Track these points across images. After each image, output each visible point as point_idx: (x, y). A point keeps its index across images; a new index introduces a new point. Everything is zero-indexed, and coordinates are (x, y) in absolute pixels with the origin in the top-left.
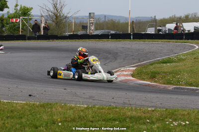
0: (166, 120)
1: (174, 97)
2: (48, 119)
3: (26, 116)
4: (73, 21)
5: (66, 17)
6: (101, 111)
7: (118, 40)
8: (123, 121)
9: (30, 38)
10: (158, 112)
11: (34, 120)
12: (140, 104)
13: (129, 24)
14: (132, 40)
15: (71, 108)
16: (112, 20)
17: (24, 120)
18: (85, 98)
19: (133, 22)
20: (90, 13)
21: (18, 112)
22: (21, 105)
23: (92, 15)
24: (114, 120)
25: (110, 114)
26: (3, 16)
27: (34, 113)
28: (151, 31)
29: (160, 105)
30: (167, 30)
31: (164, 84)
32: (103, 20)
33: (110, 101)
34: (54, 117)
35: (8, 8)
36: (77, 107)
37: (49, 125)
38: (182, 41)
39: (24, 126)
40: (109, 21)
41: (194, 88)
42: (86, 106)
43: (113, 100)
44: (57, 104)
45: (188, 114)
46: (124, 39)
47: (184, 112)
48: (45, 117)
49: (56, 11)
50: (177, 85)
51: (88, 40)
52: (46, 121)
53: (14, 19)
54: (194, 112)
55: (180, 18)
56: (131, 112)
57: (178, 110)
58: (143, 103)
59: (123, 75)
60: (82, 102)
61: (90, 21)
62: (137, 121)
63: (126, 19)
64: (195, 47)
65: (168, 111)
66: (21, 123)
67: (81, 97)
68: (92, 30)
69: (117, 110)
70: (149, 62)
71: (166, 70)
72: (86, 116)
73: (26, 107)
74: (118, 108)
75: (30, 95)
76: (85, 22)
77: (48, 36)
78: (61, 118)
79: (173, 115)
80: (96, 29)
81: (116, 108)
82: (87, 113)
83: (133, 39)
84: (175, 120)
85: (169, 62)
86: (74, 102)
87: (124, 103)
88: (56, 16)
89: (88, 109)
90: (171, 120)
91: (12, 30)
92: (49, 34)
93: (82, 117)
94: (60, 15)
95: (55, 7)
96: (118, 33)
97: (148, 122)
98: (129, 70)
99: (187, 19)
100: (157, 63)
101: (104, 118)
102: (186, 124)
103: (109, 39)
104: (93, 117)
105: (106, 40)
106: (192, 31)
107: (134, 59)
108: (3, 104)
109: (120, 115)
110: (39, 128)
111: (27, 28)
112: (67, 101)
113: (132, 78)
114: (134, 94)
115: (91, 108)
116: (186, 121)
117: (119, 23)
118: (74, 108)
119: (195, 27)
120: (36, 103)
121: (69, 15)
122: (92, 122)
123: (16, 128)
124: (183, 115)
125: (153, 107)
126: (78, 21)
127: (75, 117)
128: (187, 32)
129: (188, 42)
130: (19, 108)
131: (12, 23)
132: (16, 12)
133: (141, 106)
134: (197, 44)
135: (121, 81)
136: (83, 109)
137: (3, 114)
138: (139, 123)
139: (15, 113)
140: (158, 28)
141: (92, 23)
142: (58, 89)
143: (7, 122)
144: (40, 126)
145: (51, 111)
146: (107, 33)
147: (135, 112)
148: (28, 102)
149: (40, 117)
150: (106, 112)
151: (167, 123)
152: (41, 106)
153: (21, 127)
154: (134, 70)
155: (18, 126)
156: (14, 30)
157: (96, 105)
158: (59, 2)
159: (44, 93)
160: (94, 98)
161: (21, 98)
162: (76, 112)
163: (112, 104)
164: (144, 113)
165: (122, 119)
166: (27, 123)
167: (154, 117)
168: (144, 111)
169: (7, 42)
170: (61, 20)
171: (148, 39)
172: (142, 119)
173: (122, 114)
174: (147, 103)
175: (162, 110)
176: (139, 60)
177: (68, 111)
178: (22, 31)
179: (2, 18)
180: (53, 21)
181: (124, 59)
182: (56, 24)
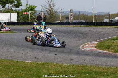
0: (116, 73)
2: (46, 72)
3: (33, 70)
4: (61, 15)
5: (56, 12)
6: (78, 68)
7: (87, 26)
8: (91, 74)
10: (112, 69)
11: (38, 72)
12: (101, 64)
15: (60, 66)
16: (83, 14)
17: (32, 72)
18: (68, 60)
20: (70, 10)
24: (85, 73)
25: (83, 69)
26: (19, 10)
27: (38, 68)
28: (106, 21)
29: (113, 65)
30: (116, 20)
31: (114, 52)
32: (78, 14)
33: (83, 62)
34: (50, 71)
35: (21, 5)
36: (64, 65)
39: (32, 76)
40: (81, 14)
42: (68, 65)
44: (51, 63)
46: (90, 25)
48: (44, 71)
49: (50, 9)
51: (69, 26)
52: (45, 73)
53: (26, 13)
56: (95, 68)
58: (103, 63)
59: (90, 46)
60: (67, 62)
61: (70, 14)
62: (99, 74)
63: (92, 13)
65: (117, 68)
66: (30, 74)
67: (65, 60)
68: (71, 20)
69: (87, 67)
72: (69, 70)
73: (33, 64)
74: (88, 66)
75: (35, 58)
76: (67, 15)
78: (54, 71)
80: (74, 19)
81: (87, 66)
83: (96, 25)
86: (61, 62)
87: (91, 63)
88: (51, 11)
89: (70, 66)
91: (24, 19)
93: (66, 71)
94: (53, 11)
95: (50, 6)
96: (87, 22)
97: (105, 75)
98: (93, 44)
100: (110, 40)
101: (79, 72)
103: (82, 25)
104: (73, 71)
105: (80, 26)
107: (96, 37)
108: (19, 63)
109: (89, 70)
111: (33, 18)
112: (57, 61)
113: (95, 49)
114: (97, 58)
115: (72, 66)
117: (87, 16)
118: (62, 66)
120: (39, 62)
121: (58, 11)
122: (72, 74)
125: (108, 66)
126: (63, 15)
127: (62, 71)
130: (29, 65)
131: (24, 15)
132: (26, 9)
133: (101, 65)
135: (88, 50)
136: (67, 66)
137: (19, 69)
138: (100, 75)
139: (27, 68)
140: (111, 19)
141: (72, 16)
142: (52, 54)
143: (21, 73)
144: (41, 76)
145: (48, 67)
146: (80, 22)
147: (98, 68)
148: (34, 62)
149: (41, 71)
150: (81, 68)
151: (117, 75)
152: (42, 64)
153: (30, 76)
154: (96, 44)
155: (28, 76)
156: (26, 19)
157: (75, 64)
158: (52, 3)
159: (44, 56)
160: (73, 60)
161: (30, 59)
162: (63, 68)
163: (84, 64)
164: (103, 69)
165: (90, 72)
166: (34, 74)
167: (109, 72)
168: (103, 68)
169: (21, 26)
170: (53, 14)
171: (105, 26)
172: (102, 73)
173: (90, 70)
174: (105, 63)
175: (114, 67)
176: (99, 38)
177: (58, 68)
178: (30, 20)
179: (18, 12)
180: (49, 14)
181: (90, 37)
182: (50, 16)
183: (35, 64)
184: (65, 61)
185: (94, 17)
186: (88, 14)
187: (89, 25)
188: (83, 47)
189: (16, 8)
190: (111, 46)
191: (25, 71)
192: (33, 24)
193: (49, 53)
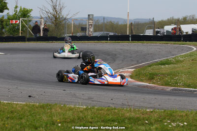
0: (164, 121)
1: (173, 98)
3: (26, 117)
4: (72, 23)
5: (65, 19)
6: (100, 112)
7: (117, 41)
8: (122, 122)
9: (30, 40)
10: (157, 114)
11: (34, 120)
12: (139, 105)
14: (130, 41)
15: (71, 109)
16: (111, 22)
17: (23, 121)
18: (84, 99)
19: (131, 23)
20: (89, 15)
21: (18, 113)
22: (22, 105)
23: (91, 17)
24: (113, 121)
25: (109, 115)
26: (3, 17)
27: (33, 113)
28: (149, 32)
29: (159, 107)
30: (165, 31)
31: (162, 85)
32: (101, 22)
33: (109, 102)
34: (54, 118)
35: (8, 9)
36: (76, 108)
37: (48, 125)
38: (180, 42)
40: (107, 22)
41: (192, 89)
42: (85, 107)
43: (111, 101)
44: (56, 105)
45: (186, 115)
46: (123, 40)
47: (182, 114)
48: (45, 118)
49: (55, 13)
50: (175, 86)
51: (87, 42)
52: (46, 121)
53: (14, 21)
54: (192, 113)
55: (178, 20)
56: (130, 113)
57: (177, 112)
58: (142, 104)
60: (81, 103)
61: (89, 22)
62: (135, 122)
63: (125, 21)
64: (193, 49)
65: (166, 112)
66: (21, 124)
67: (80, 98)
68: (91, 32)
69: (116, 111)
70: (148, 64)
71: (164, 72)
72: (85, 117)
73: (26, 107)
75: (30, 96)
76: (84, 23)
77: (48, 37)
78: (60, 119)
79: (171, 116)
80: (95, 31)
81: (115, 109)
82: (86, 114)
83: (132, 40)
84: (174, 121)
85: (167, 64)
86: (73, 103)
87: (123, 104)
88: (56, 18)
89: (88, 110)
90: (169, 121)
91: (11, 31)
92: (49, 36)
93: (81, 118)
94: (59, 17)
95: (55, 8)
96: (117, 34)
97: (146, 123)
98: (127, 71)
99: (185, 21)
100: (156, 65)
101: (103, 119)
102: (184, 125)
103: (108, 40)
104: (92, 118)
105: (105, 41)
106: (190, 32)
107: (132, 60)
108: (3, 105)
110: (39, 129)
111: (27, 29)
112: (66, 102)
113: (130, 79)
114: (133, 95)
115: (90, 109)
116: (184, 122)
117: (117, 24)
118: (73, 109)
119: (193, 29)
120: (35, 104)
121: (68, 17)
122: (91, 123)
123: (16, 129)
124: (182, 116)
125: (151, 108)
126: (77, 23)
127: (74, 118)
128: (185, 34)
129: (186, 44)
130: (19, 108)
131: (12, 24)
132: (15, 14)
133: (140, 107)
134: (194, 45)
136: (82, 109)
137: (3, 115)
138: (138, 124)
139: (15, 114)
140: (156, 30)
141: (91, 25)
142: (58, 90)
143: (6, 123)
144: (40, 127)
145: (51, 112)
146: (106, 35)
147: (134, 113)
148: (28, 103)
149: (40, 118)
150: (105, 113)
151: (165, 124)
152: (40, 107)
153: (21, 127)
154: (132, 72)
155: (18, 127)
156: (14, 31)
157: (96, 106)
158: (58, 4)
159: (44, 94)
160: (93, 100)
161: (21, 99)
162: (76, 113)
163: (111, 105)
164: (143, 114)
165: (121, 120)
166: (26, 124)
167: (153, 119)
168: (143, 112)
169: (6, 43)
170: (60, 22)
171: (146, 40)
172: (140, 120)
173: (120, 115)
174: (146, 104)
175: (160, 111)
176: (138, 61)
177: (68, 112)
178: (21, 33)
179: (2, 20)
180: (53, 23)
181: (123, 61)
182: (56, 25)
183: (29, 107)
184: (79, 101)
185: (129, 27)
186: (118, 22)
187: (121, 41)
190: (157, 75)
191: (13, 119)
192: (26, 40)
193: (53, 88)
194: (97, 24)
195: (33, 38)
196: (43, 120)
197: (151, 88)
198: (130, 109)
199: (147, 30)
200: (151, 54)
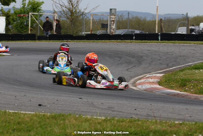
0: (195, 135)
2: (60, 133)
3: (35, 129)
4: (91, 19)
5: (83, 14)
6: (121, 123)
7: (144, 41)
9: (41, 38)
10: (187, 126)
11: (45, 133)
12: (167, 117)
13: (157, 22)
14: (159, 41)
15: (87, 120)
16: (137, 17)
17: (32, 133)
18: (102, 109)
20: (111, 9)
21: (26, 125)
22: (30, 115)
23: (113, 11)
24: (135, 134)
25: (131, 127)
26: (9, 11)
27: (44, 125)
28: (182, 31)
29: (189, 118)
31: (196, 93)
32: (126, 17)
33: (132, 112)
34: (68, 131)
35: (15, 2)
36: (94, 120)
40: (133, 18)
42: (103, 118)
43: (135, 112)
44: (70, 115)
46: (150, 40)
49: (71, 7)
51: (108, 41)
52: (58, 134)
56: (155, 125)
58: (170, 115)
59: (149, 82)
60: (100, 113)
61: (111, 18)
63: (154, 16)
65: (197, 125)
67: (99, 108)
68: (113, 29)
69: (140, 123)
70: (180, 68)
71: (198, 78)
73: (35, 118)
74: (140, 121)
75: (40, 105)
76: (105, 19)
80: (118, 28)
81: (138, 120)
82: (105, 126)
83: (161, 40)
85: (202, 68)
86: (90, 114)
87: (148, 115)
88: (72, 12)
89: (107, 121)
91: (19, 28)
92: (63, 34)
94: (78, 11)
95: (70, 1)
96: (144, 32)
98: (155, 77)
100: (189, 69)
103: (133, 39)
105: (129, 41)
107: (161, 64)
108: (9, 115)
111: (37, 25)
112: (83, 111)
113: (158, 86)
114: (160, 105)
115: (110, 120)
117: (145, 20)
118: (90, 120)
120: (46, 114)
121: (86, 11)
125: (180, 120)
126: (96, 19)
130: (27, 119)
132: (24, 7)
133: (168, 118)
135: (145, 90)
136: (100, 121)
137: (8, 126)
139: (23, 125)
140: (190, 27)
141: (113, 21)
142: (73, 98)
143: (12, 135)
145: (64, 124)
146: (130, 33)
147: (160, 125)
148: (38, 113)
149: (51, 130)
150: (127, 125)
152: (52, 118)
154: (161, 77)
156: (22, 28)
157: (116, 117)
159: (56, 102)
160: (113, 109)
162: (93, 125)
163: (134, 116)
164: (170, 127)
165: (144, 133)
167: (182, 132)
168: (171, 124)
170: (77, 17)
171: (178, 40)
172: (167, 134)
173: (144, 128)
174: (174, 115)
175: (191, 123)
176: (168, 65)
177: (83, 124)
178: (31, 30)
179: (8, 14)
180: (68, 18)
181: (150, 64)
182: (71, 21)
183: (39, 117)
186: (145, 17)
187: (148, 40)
188: (134, 84)
189: (2, 6)
190: (190, 81)
191: (19, 130)
192: (36, 38)
193: (67, 95)
194: (121, 20)
195: (44, 36)
196: (55, 132)
197: (183, 96)
198: (156, 121)
199: (179, 28)
200: (184, 56)
